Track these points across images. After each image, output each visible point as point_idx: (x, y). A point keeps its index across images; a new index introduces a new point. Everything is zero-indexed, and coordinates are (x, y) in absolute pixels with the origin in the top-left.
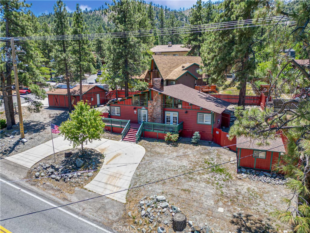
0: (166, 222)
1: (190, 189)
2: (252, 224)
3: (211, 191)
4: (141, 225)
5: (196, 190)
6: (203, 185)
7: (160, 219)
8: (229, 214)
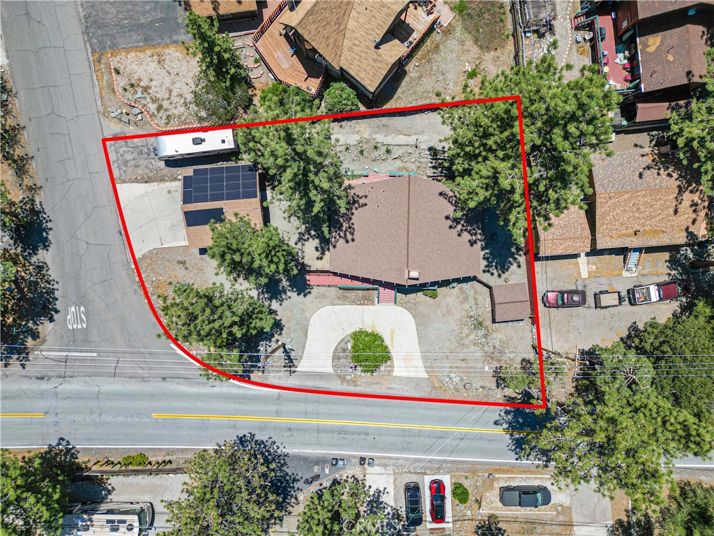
1: (466, 357)
3: (478, 354)
5: (469, 357)
8: (491, 371)
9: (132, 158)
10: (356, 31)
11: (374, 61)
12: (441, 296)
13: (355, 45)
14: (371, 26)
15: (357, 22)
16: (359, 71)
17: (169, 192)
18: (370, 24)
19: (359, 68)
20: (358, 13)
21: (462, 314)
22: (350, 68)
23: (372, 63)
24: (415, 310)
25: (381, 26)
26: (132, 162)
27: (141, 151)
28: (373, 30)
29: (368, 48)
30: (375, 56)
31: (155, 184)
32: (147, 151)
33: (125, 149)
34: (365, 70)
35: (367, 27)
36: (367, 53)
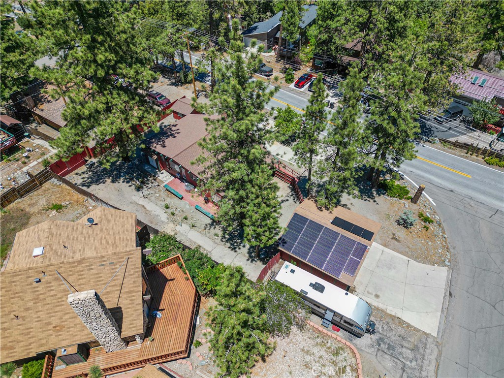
9: (404, 350)
10: (93, 246)
11: (109, 221)
13: (107, 242)
14: (79, 236)
15: (84, 249)
16: (127, 231)
17: (377, 296)
18: (77, 238)
19: (125, 232)
20: (74, 253)
22: (131, 239)
23: (113, 222)
25: (73, 228)
26: (405, 344)
27: (388, 348)
28: (82, 233)
29: (101, 230)
30: (104, 222)
31: (388, 312)
32: (381, 343)
33: (408, 363)
34: (123, 226)
35: (83, 239)
36: (106, 229)
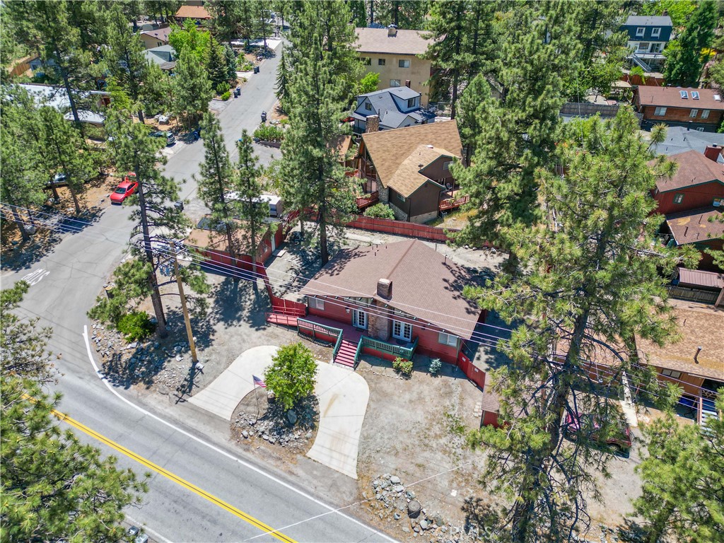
0: (402, 508)
1: (425, 463)
2: (480, 510)
3: (447, 466)
4: (377, 509)
5: (431, 465)
6: (439, 455)
7: (395, 505)
8: (461, 500)
12: (416, 380)
21: (438, 409)
24: (376, 383)
